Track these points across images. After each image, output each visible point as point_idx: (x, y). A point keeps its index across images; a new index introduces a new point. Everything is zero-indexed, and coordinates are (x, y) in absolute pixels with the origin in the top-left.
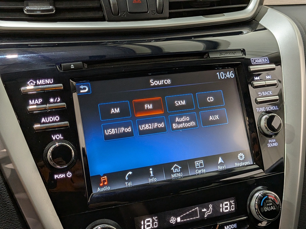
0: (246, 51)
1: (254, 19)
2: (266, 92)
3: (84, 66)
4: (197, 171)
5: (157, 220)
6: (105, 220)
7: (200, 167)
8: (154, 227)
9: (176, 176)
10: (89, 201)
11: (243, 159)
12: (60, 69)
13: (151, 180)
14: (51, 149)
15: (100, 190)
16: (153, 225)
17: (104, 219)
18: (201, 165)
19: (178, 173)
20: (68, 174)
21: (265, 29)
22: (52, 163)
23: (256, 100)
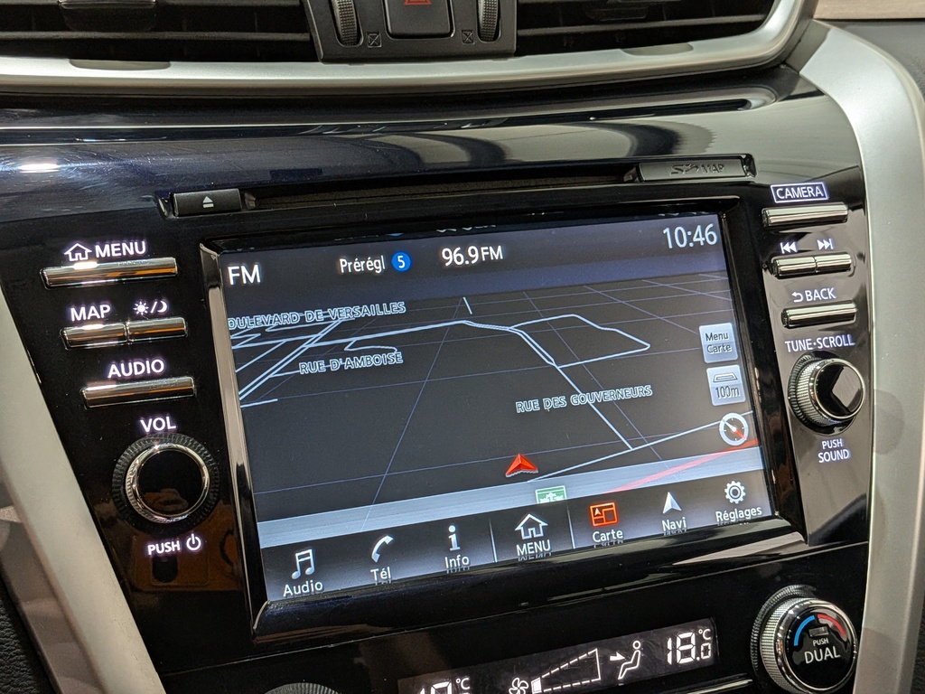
0: (757, 160)
1: (784, 63)
2: (816, 291)
3: (246, 201)
4: (598, 537)
5: (468, 688)
6: (307, 684)
7: (605, 523)
9: (531, 550)
10: (255, 627)
11: (741, 499)
12: (169, 211)
13: (451, 561)
14: (137, 461)
15: (290, 591)
17: (302, 682)
18: (609, 516)
19: (537, 540)
20: (191, 541)
21: (818, 93)
22: (138, 506)
23: (784, 315)
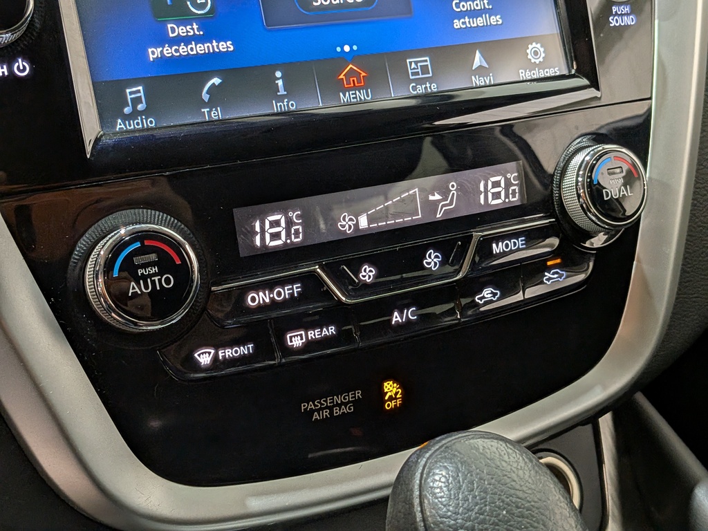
4: (414, 88)
5: (300, 221)
6: (145, 210)
7: (421, 76)
8: (291, 239)
9: (353, 98)
10: (88, 155)
11: (541, 59)
13: (278, 104)
15: (123, 126)
16: (288, 235)
17: (139, 209)
18: (425, 69)
19: (359, 88)
20: (18, 67)
